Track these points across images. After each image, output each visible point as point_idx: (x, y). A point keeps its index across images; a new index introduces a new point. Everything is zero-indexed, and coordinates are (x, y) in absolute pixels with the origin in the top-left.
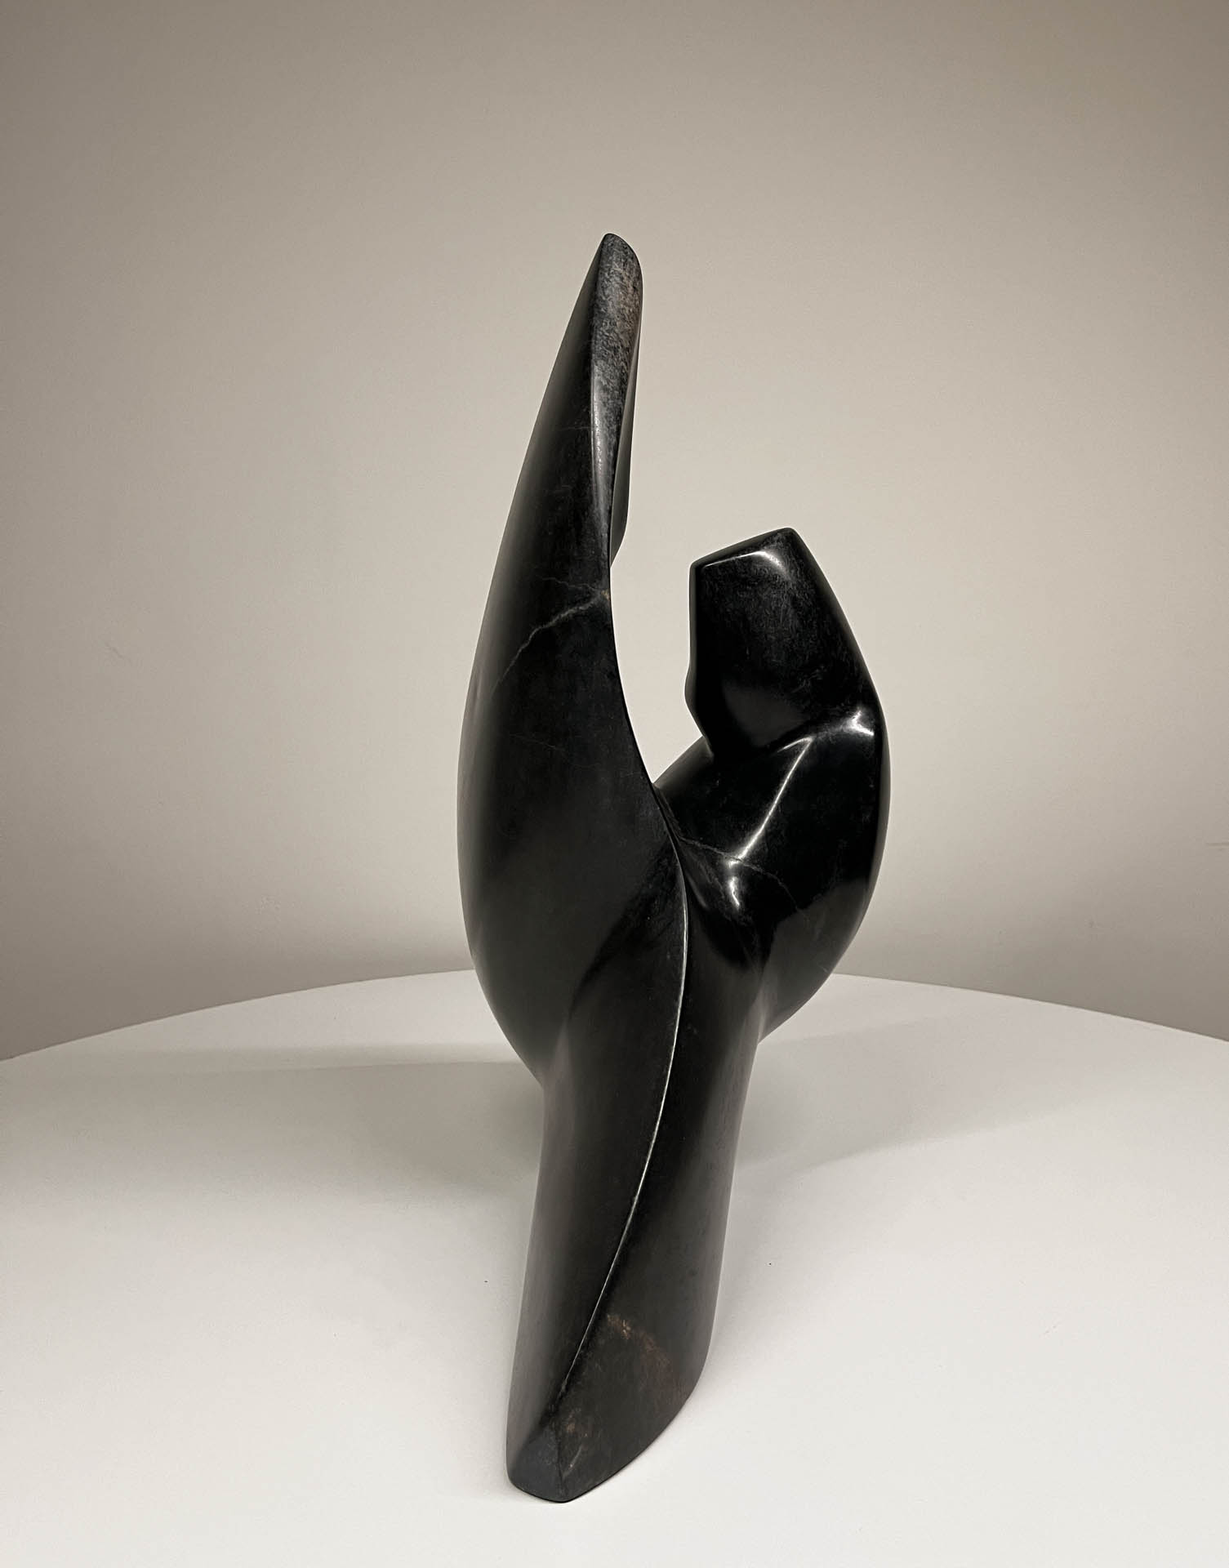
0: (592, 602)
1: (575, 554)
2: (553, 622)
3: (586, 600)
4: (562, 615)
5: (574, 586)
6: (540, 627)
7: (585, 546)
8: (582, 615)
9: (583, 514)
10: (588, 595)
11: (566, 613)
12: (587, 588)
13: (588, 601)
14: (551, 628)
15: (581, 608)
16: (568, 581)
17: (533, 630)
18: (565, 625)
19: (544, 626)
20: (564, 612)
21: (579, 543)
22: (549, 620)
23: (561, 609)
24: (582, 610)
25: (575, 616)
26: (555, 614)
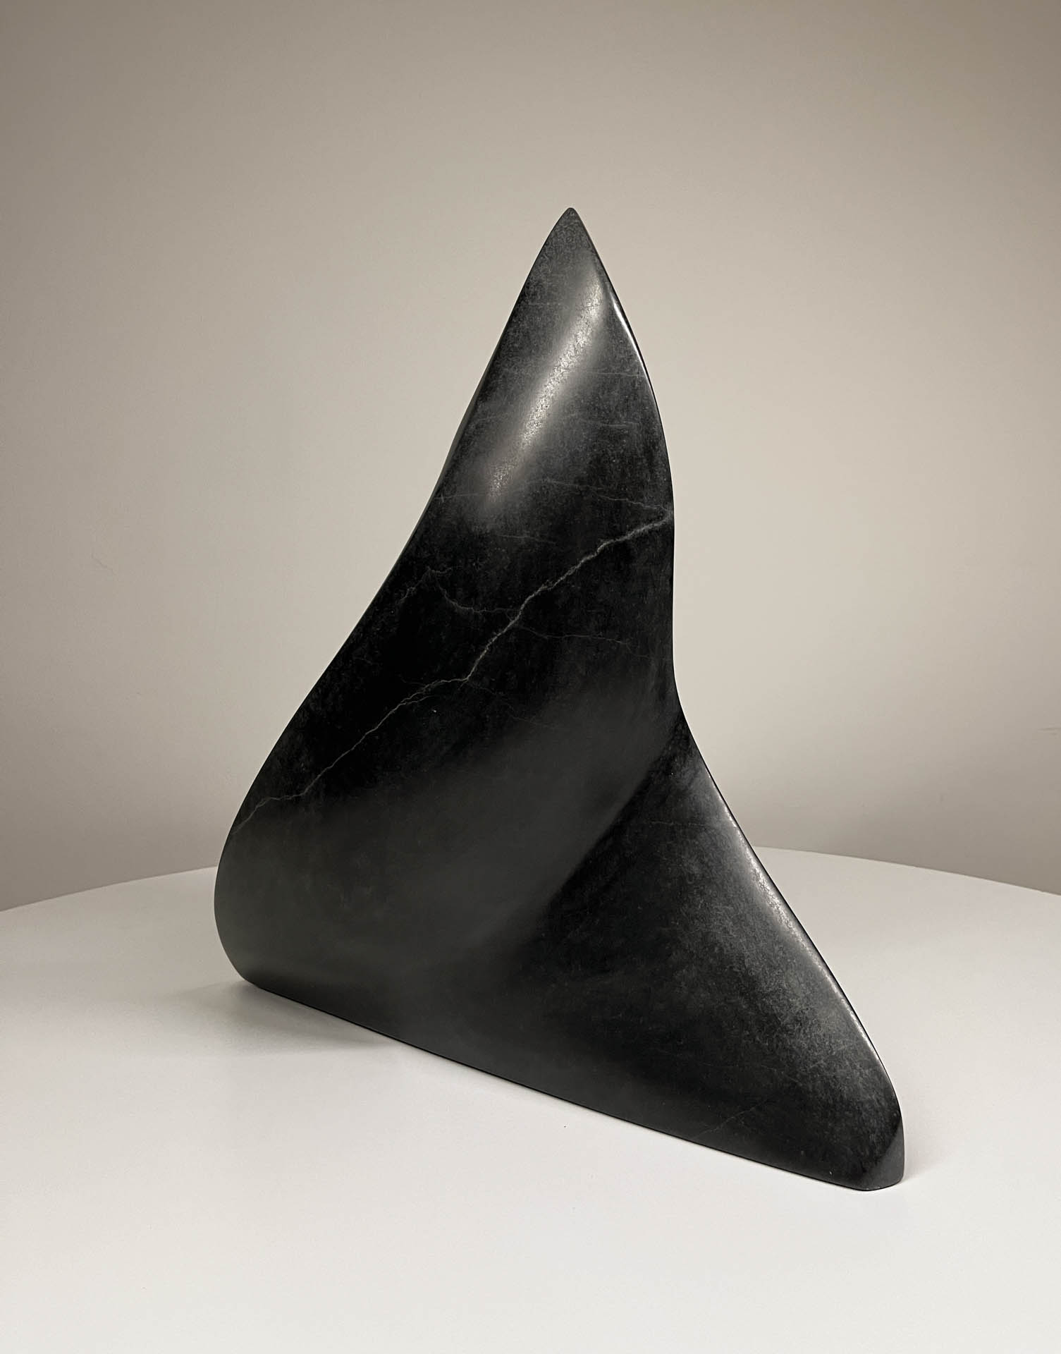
0: (664, 520)
1: (649, 480)
2: (629, 536)
3: (659, 518)
4: (638, 531)
5: (649, 507)
6: (612, 541)
7: (657, 473)
8: (657, 531)
9: (654, 448)
10: (661, 515)
11: (642, 529)
12: (661, 508)
13: (662, 519)
14: (626, 540)
15: (656, 525)
16: (643, 502)
17: (602, 544)
18: (642, 539)
19: (617, 540)
20: (640, 528)
21: (652, 472)
22: (622, 534)
23: (637, 524)
24: (656, 527)
25: (650, 531)
26: (630, 529)
